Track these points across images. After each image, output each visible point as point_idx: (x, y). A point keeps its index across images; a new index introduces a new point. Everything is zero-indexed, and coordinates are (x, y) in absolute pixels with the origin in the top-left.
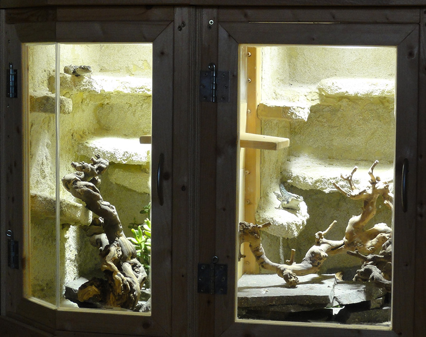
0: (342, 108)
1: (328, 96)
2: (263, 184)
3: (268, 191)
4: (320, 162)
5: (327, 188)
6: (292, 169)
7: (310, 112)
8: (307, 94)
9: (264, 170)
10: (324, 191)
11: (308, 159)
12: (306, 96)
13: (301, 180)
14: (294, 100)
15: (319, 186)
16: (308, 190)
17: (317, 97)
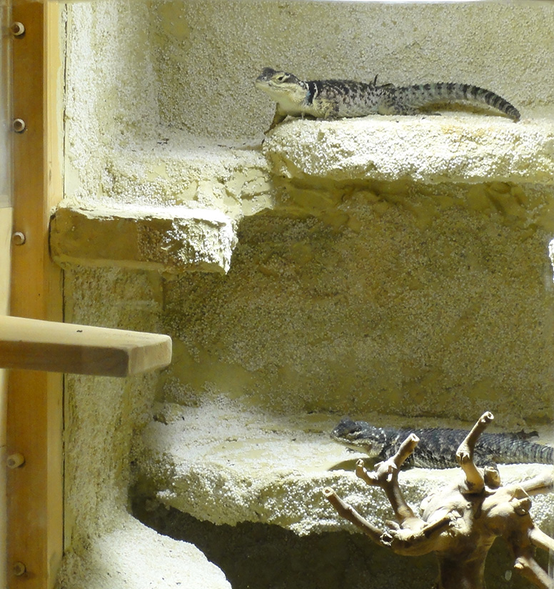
0: (353, 225)
1: (303, 184)
2: (72, 503)
3: (91, 531)
4: (274, 424)
5: (301, 518)
6: (173, 451)
7: (237, 240)
8: (226, 174)
9: (73, 454)
10: (292, 527)
11: (228, 412)
12: (222, 182)
13: (208, 488)
14: (180, 197)
15: (274, 511)
16: (233, 524)
17: (261, 184)
